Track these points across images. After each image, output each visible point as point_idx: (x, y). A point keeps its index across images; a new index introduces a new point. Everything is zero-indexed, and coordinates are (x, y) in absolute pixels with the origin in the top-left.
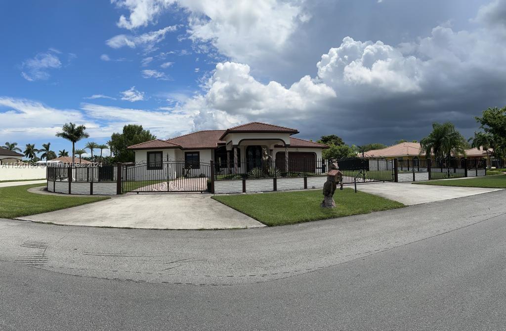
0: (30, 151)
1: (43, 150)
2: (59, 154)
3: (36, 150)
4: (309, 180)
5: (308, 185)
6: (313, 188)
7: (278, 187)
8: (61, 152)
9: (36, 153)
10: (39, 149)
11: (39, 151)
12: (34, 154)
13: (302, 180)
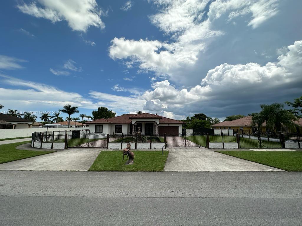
0: (45, 117)
1: (54, 117)
2: (66, 119)
3: (49, 116)
4: (152, 144)
5: (152, 147)
6: (155, 148)
7: (137, 147)
8: (68, 118)
9: (49, 118)
10: (52, 116)
11: (52, 117)
12: (48, 119)
13: (149, 144)
